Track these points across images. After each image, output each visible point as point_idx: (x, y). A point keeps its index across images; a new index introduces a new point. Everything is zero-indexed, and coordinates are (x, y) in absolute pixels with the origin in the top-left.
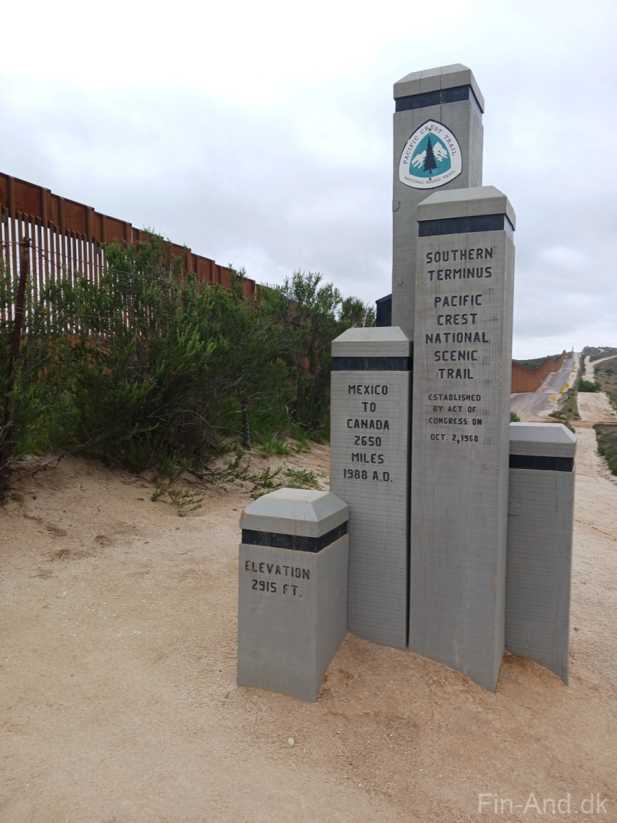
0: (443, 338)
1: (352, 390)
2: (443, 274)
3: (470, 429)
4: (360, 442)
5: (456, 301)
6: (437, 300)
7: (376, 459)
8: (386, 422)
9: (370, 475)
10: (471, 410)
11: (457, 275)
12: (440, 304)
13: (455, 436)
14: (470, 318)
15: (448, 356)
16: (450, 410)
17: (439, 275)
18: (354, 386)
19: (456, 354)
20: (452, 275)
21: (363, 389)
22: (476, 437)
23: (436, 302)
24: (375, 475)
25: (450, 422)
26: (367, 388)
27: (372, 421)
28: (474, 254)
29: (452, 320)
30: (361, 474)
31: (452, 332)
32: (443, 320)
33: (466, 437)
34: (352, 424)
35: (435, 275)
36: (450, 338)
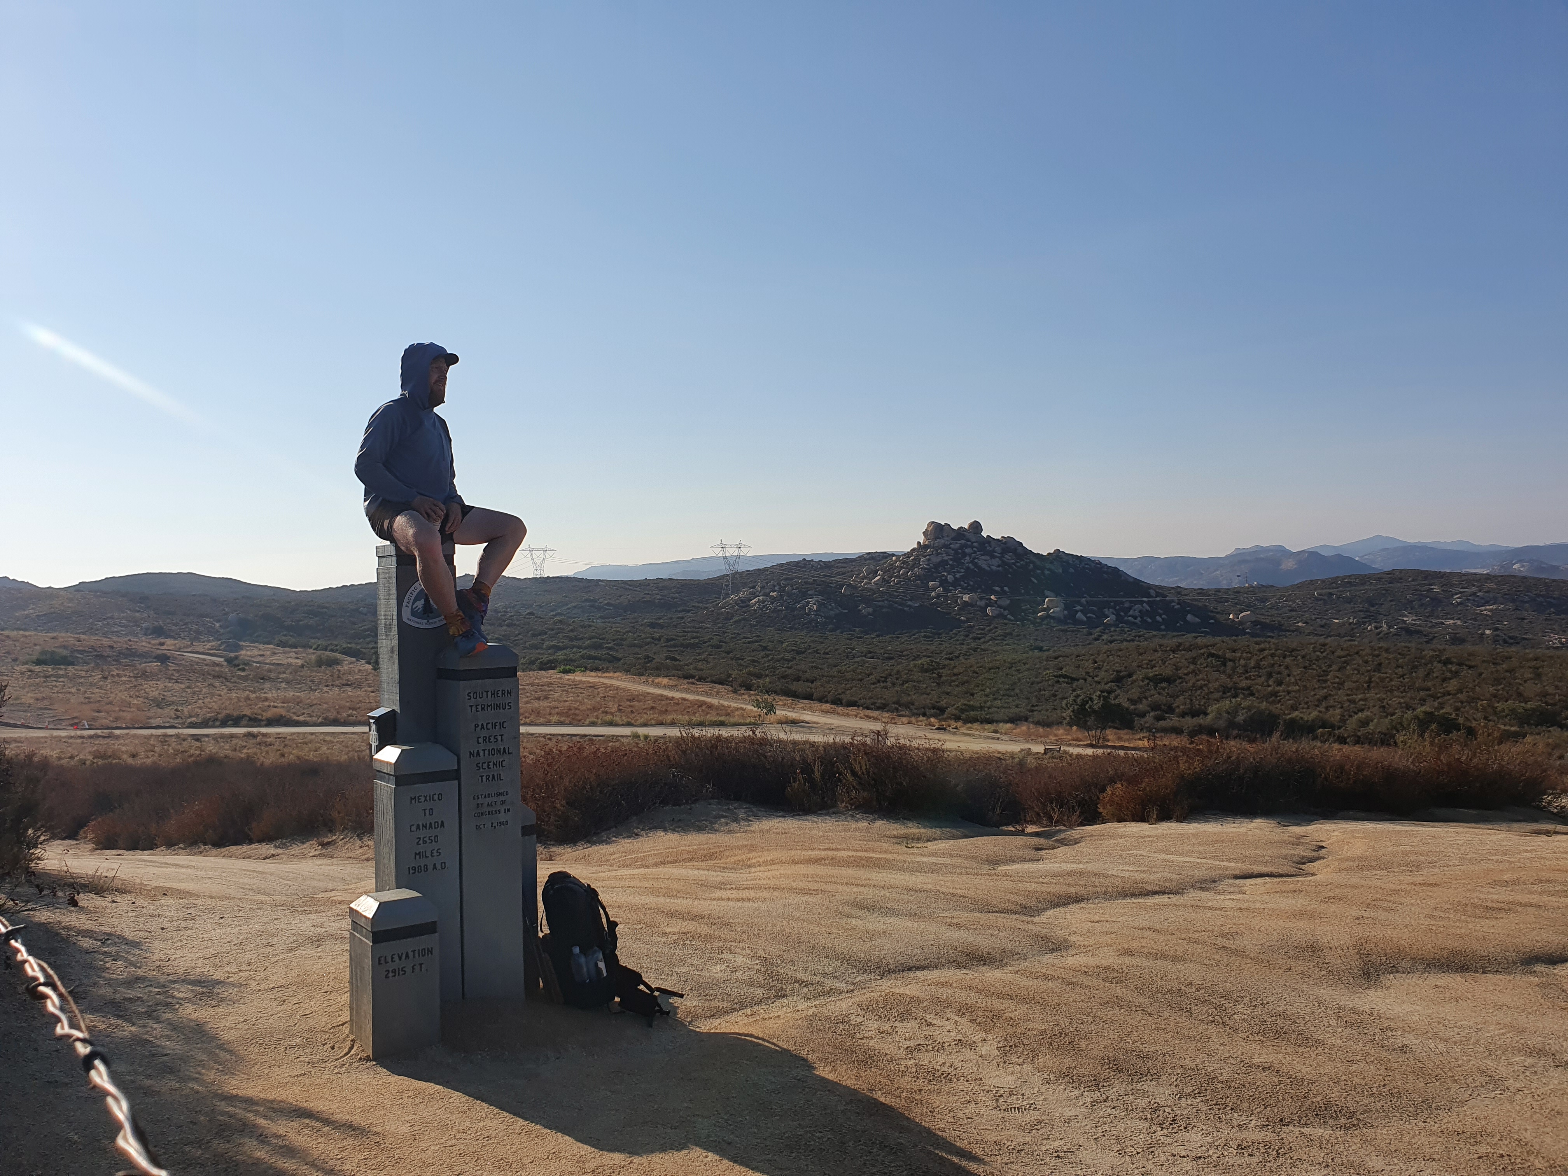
0: (481, 753)
1: (413, 801)
2: (479, 707)
3: (502, 817)
4: (421, 842)
5: (490, 726)
6: (476, 726)
7: (435, 854)
8: (442, 822)
9: (430, 867)
10: (503, 802)
11: (489, 708)
12: (478, 729)
13: (492, 823)
14: (499, 738)
15: (485, 766)
16: (488, 805)
17: (477, 708)
18: (415, 798)
19: (491, 764)
20: (486, 708)
21: (422, 799)
22: (507, 821)
23: (476, 727)
24: (435, 867)
25: (489, 814)
26: (426, 797)
27: (431, 823)
28: (500, 692)
29: (487, 740)
30: (423, 868)
31: (487, 748)
32: (481, 740)
33: (500, 823)
34: (414, 828)
35: (474, 708)
36: (487, 752)
